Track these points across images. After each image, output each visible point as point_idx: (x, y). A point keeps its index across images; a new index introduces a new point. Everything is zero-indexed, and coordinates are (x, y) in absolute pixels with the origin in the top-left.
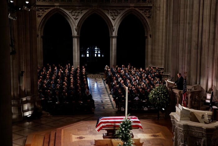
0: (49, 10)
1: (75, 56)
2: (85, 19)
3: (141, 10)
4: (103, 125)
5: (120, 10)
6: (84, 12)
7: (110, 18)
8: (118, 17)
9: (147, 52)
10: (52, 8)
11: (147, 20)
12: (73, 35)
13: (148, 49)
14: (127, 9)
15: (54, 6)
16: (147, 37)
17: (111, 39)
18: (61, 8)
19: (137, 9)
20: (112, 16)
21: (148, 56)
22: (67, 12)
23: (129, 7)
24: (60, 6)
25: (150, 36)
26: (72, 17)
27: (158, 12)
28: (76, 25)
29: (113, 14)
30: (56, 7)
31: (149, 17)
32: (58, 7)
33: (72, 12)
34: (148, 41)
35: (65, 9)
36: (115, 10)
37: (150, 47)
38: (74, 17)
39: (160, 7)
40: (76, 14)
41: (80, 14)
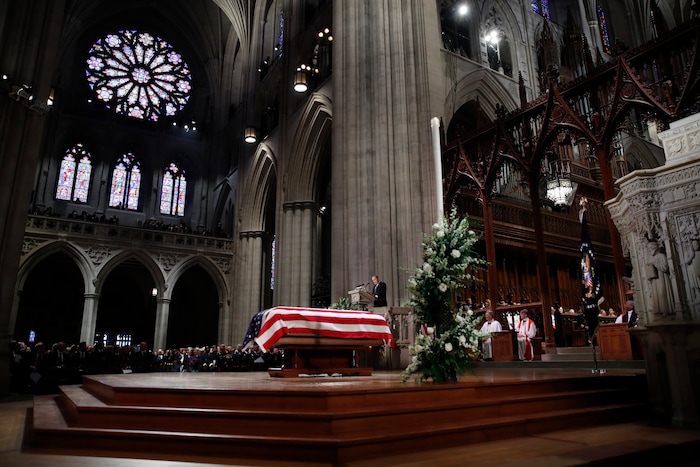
0: (45, 244)
1: (86, 333)
2: (114, 266)
3: (214, 259)
4: (285, 326)
5: (179, 256)
6: (114, 254)
7: (162, 268)
8: (175, 267)
9: (223, 330)
10: (51, 241)
11: (224, 276)
12: (86, 293)
13: (223, 324)
14: (192, 256)
15: (57, 237)
16: (222, 305)
17: (158, 305)
18: (70, 243)
19: (207, 257)
20: (165, 264)
21: (222, 337)
22: (82, 251)
23: (196, 252)
24: (68, 238)
25: (229, 303)
26: (90, 260)
27: (243, 263)
28: (96, 274)
29: (167, 262)
30: (60, 240)
31: (227, 273)
32: (65, 240)
33: (91, 251)
34: (224, 312)
35: (77, 244)
36: (171, 255)
37: (227, 321)
38: (94, 260)
39: (246, 256)
40: (98, 256)
41: (105, 257)
